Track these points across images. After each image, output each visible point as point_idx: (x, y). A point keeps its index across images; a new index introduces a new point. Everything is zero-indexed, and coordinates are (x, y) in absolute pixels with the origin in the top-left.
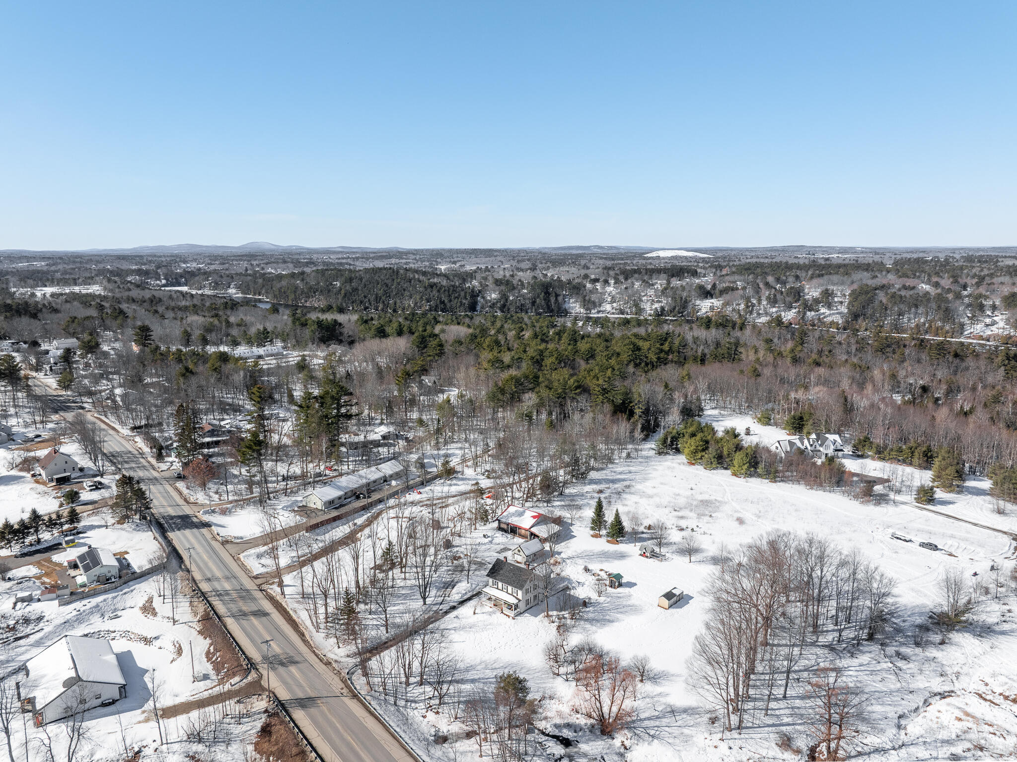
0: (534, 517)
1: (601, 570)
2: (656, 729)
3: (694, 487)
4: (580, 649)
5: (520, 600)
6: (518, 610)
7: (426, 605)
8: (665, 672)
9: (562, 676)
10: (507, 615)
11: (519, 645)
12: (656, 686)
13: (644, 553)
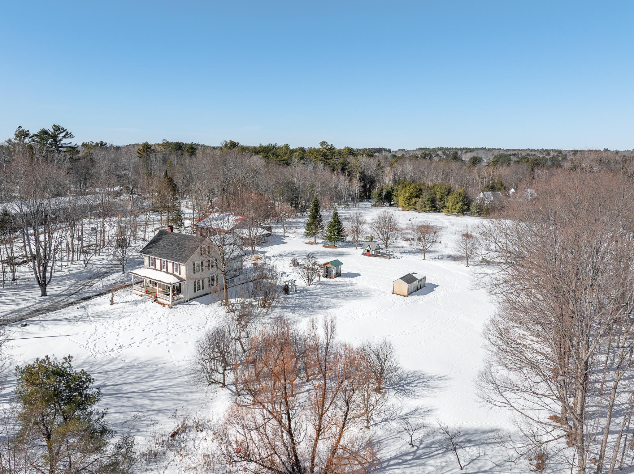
4: (268, 343)
5: (182, 280)
6: (181, 296)
7: (46, 296)
8: (419, 374)
9: (230, 387)
10: (162, 304)
11: (166, 342)
12: (406, 398)
13: (368, 251)
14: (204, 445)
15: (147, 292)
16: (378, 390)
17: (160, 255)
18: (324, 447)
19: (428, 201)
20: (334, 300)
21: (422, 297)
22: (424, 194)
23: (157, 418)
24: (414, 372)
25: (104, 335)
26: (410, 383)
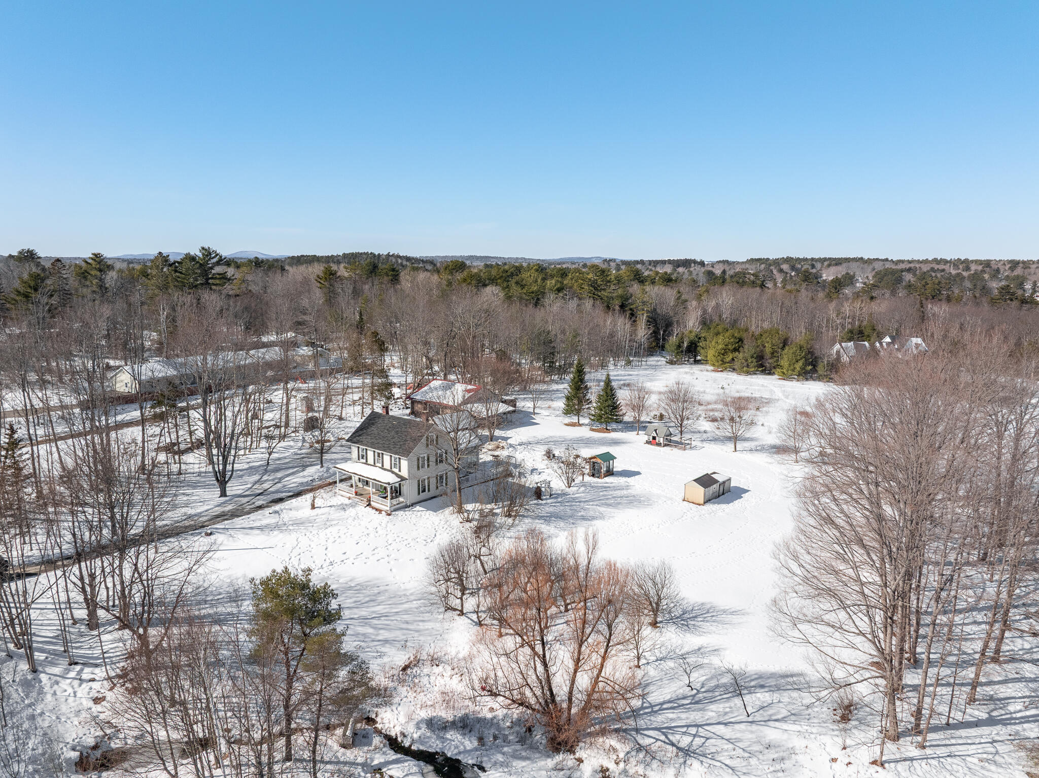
0: (468, 391)
3: (726, 386)
4: (516, 562)
5: (402, 479)
6: (401, 499)
7: (226, 496)
8: (709, 606)
9: (470, 615)
10: (377, 510)
11: (387, 558)
12: (688, 635)
13: (654, 438)
14: (440, 681)
15: (356, 493)
16: (654, 624)
17: (373, 446)
18: (584, 681)
19: (752, 357)
20: (602, 509)
21: (723, 506)
22: (746, 347)
23: (383, 649)
24: (702, 604)
25: (309, 549)
26: (696, 617)
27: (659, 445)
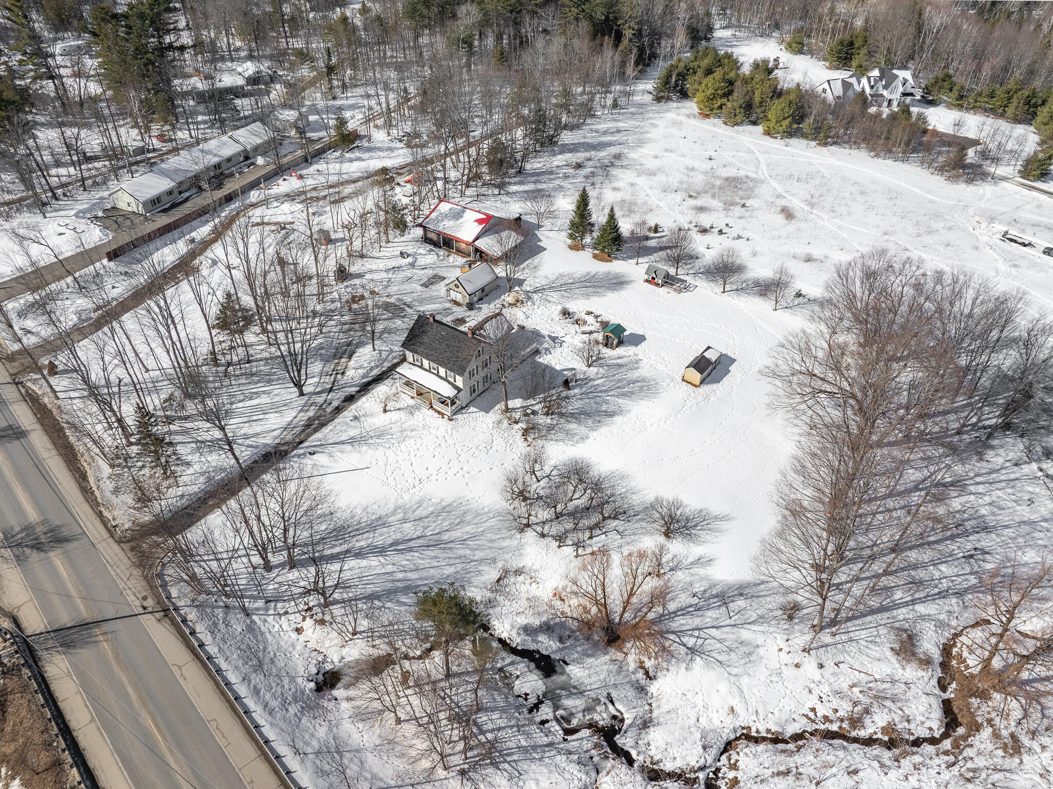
0: (480, 221)
1: (589, 313)
2: (696, 633)
3: (714, 154)
5: (459, 390)
6: (458, 404)
7: (304, 395)
8: (703, 513)
9: (535, 527)
10: (439, 413)
11: (461, 472)
12: (691, 545)
13: (653, 278)
14: (523, 588)
15: (418, 395)
16: (667, 535)
17: (425, 357)
19: (741, 107)
21: (715, 386)
22: (735, 94)
24: (701, 511)
25: (398, 465)
26: (696, 526)
27: (657, 285)
